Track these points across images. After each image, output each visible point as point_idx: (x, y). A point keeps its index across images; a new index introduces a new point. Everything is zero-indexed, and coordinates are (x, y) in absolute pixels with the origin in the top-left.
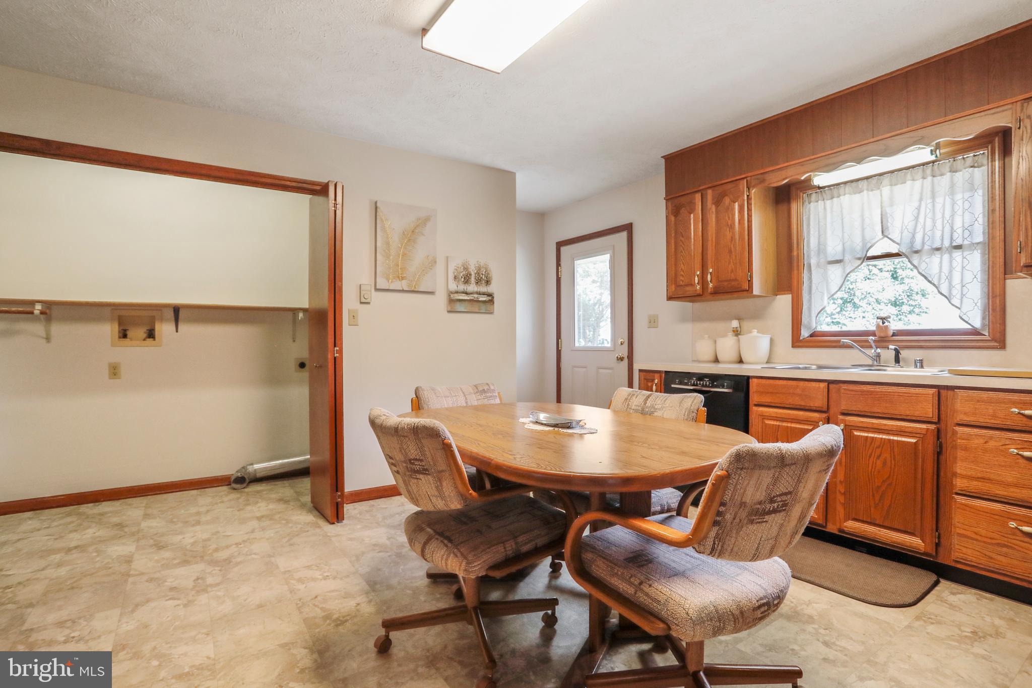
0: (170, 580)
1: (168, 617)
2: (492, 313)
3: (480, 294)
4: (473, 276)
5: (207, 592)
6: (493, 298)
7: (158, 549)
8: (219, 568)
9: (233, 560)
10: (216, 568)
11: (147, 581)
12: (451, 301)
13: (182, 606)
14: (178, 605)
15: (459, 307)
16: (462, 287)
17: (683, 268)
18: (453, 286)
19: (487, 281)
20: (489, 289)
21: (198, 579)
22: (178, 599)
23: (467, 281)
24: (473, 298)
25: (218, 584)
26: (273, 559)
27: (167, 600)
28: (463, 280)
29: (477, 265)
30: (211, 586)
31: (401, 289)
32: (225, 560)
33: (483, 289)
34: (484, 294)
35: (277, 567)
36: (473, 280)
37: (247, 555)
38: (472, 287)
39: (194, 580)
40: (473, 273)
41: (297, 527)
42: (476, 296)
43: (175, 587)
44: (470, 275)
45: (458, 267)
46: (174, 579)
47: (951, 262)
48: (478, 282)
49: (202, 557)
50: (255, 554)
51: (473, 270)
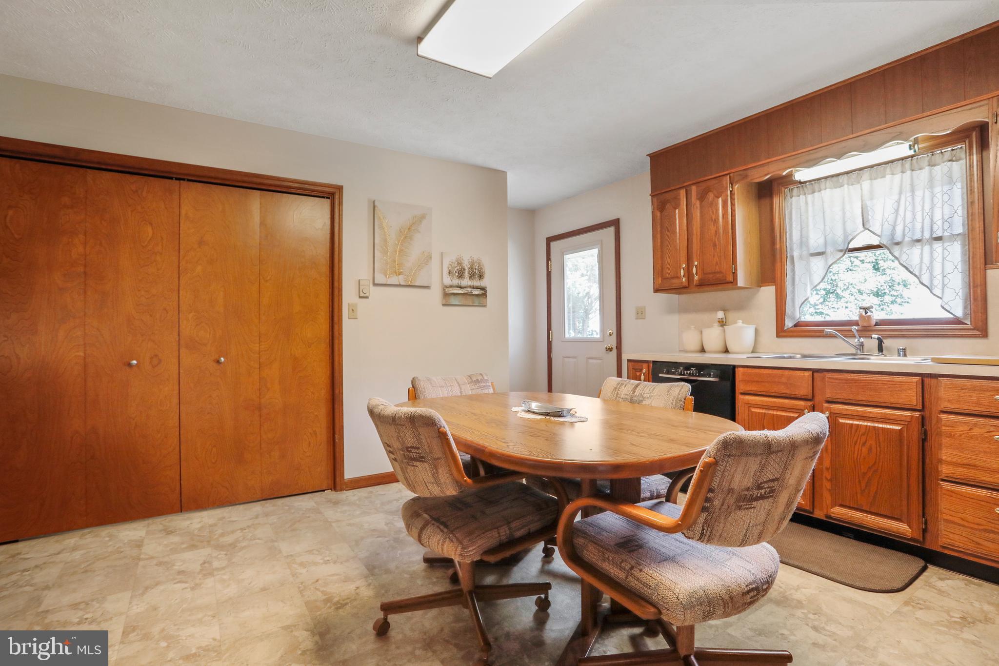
0: (179, 564)
1: (176, 599)
2: (485, 306)
3: (473, 288)
4: (466, 271)
5: (214, 576)
6: (486, 291)
7: (166, 534)
8: (224, 553)
9: (238, 545)
10: (222, 553)
11: (156, 565)
12: (446, 295)
13: (189, 590)
14: (186, 588)
15: (453, 300)
16: (456, 282)
17: (669, 262)
18: (447, 281)
19: (480, 276)
20: (482, 283)
21: (204, 563)
22: (186, 582)
23: (461, 275)
24: (467, 292)
25: (223, 568)
26: (276, 544)
27: (175, 583)
28: (457, 274)
29: (470, 260)
30: (217, 569)
31: (399, 284)
32: (230, 545)
33: (476, 283)
34: (477, 288)
35: (280, 552)
36: (466, 274)
37: (251, 540)
38: (466, 282)
39: (201, 565)
40: (466, 268)
41: (298, 513)
42: (469, 290)
43: (183, 571)
44: (464, 269)
45: (452, 263)
46: (182, 563)
47: (931, 253)
48: (472, 276)
49: (209, 541)
50: (259, 539)
51: (466, 265)
